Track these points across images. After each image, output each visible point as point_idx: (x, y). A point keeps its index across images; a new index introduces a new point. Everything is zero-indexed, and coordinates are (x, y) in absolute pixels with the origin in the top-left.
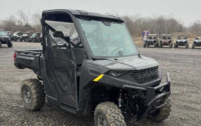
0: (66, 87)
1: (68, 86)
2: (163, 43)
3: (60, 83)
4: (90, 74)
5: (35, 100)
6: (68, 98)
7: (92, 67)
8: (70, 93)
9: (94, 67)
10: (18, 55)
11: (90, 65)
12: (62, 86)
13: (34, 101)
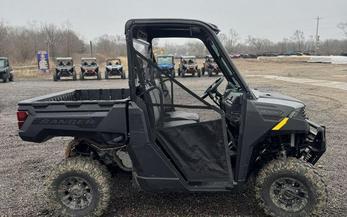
0: (197, 151)
1: (200, 149)
2: (86, 72)
3: (182, 148)
4: (265, 120)
5: (106, 195)
6: (206, 169)
7: (264, 109)
8: (209, 161)
9: (268, 109)
10: (37, 112)
11: (261, 107)
12: (188, 152)
13: (105, 198)
